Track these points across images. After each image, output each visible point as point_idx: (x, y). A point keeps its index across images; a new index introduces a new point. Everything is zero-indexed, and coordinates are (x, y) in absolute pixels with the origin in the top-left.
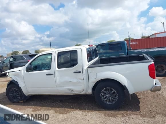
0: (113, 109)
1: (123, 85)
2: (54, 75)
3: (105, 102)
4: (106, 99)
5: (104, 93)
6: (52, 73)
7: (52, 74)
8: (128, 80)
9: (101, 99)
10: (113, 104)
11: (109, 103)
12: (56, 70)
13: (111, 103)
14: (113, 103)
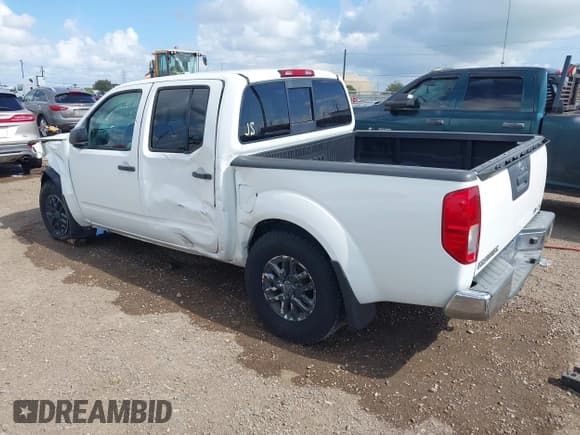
0: (296, 342)
1: (333, 258)
2: (136, 172)
3: (274, 306)
4: (277, 298)
5: (274, 273)
6: (131, 165)
7: (132, 169)
8: (350, 239)
9: (262, 291)
10: (296, 323)
11: (286, 317)
12: (145, 157)
13: (291, 319)
14: (299, 319)
